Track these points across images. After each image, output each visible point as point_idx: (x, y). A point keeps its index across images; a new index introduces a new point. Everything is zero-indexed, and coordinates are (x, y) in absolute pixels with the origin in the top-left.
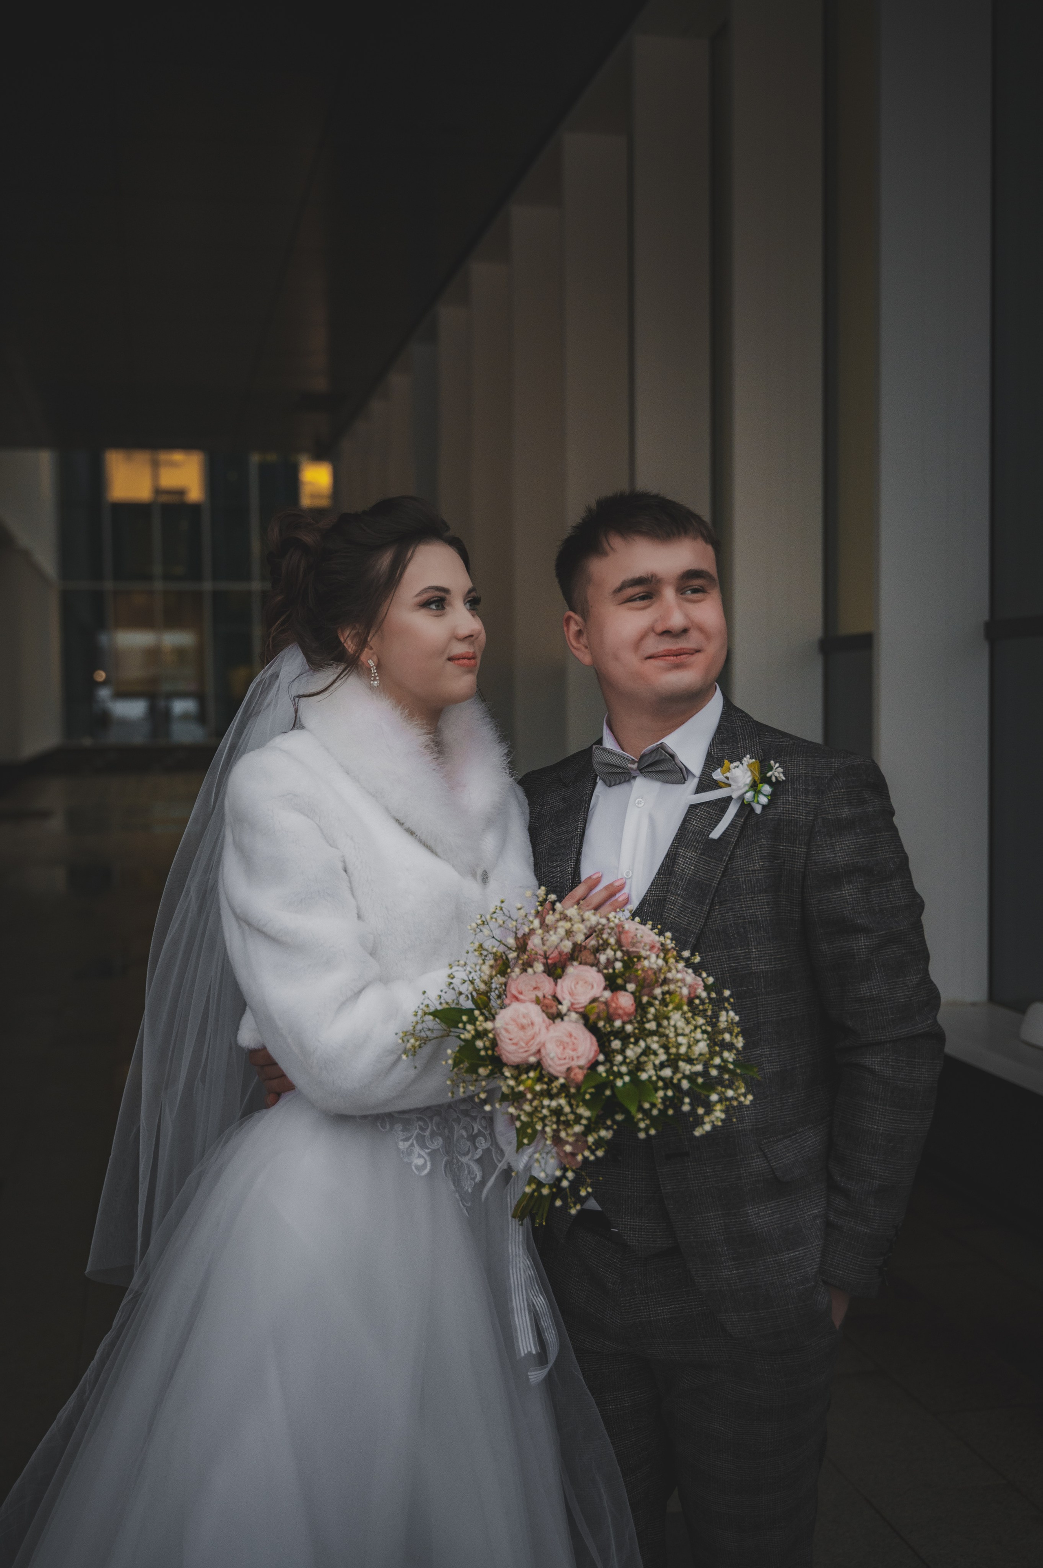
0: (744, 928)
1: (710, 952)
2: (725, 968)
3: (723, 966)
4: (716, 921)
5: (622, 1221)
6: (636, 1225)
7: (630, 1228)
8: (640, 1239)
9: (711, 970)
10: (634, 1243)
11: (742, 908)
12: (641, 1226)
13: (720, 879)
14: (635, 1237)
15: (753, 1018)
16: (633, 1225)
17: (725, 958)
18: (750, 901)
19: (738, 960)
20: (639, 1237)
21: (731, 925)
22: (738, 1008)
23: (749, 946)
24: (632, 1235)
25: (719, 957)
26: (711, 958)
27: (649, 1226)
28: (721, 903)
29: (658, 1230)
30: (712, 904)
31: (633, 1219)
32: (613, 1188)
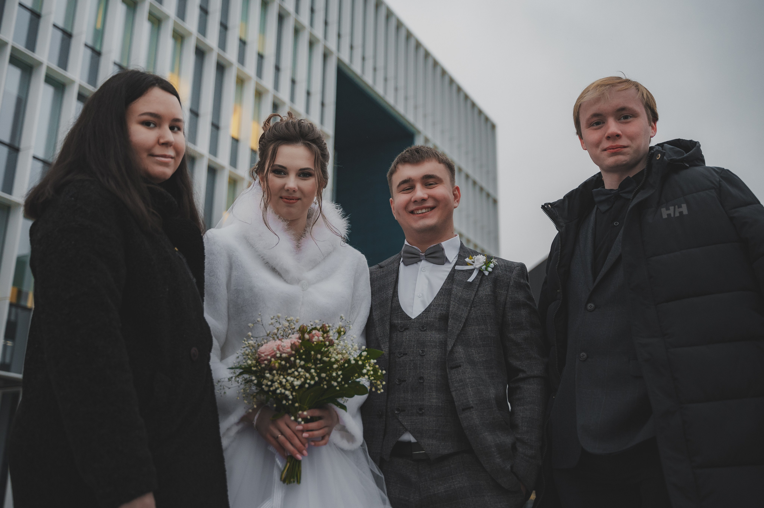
0: (485, 318)
1: (470, 327)
2: (477, 333)
3: (476, 333)
4: (472, 314)
5: (423, 441)
6: (430, 443)
7: (427, 444)
8: (432, 450)
9: (471, 334)
10: (429, 452)
11: (484, 309)
12: (433, 443)
13: (474, 297)
14: (430, 449)
15: (490, 356)
16: (429, 443)
17: (477, 330)
18: (487, 306)
19: (483, 330)
20: (431, 449)
21: (479, 316)
22: (483, 351)
23: (487, 325)
24: (428, 448)
25: (474, 329)
26: (471, 329)
27: (436, 444)
28: (474, 307)
29: (440, 446)
30: (471, 307)
31: (429, 440)
32: (419, 426)
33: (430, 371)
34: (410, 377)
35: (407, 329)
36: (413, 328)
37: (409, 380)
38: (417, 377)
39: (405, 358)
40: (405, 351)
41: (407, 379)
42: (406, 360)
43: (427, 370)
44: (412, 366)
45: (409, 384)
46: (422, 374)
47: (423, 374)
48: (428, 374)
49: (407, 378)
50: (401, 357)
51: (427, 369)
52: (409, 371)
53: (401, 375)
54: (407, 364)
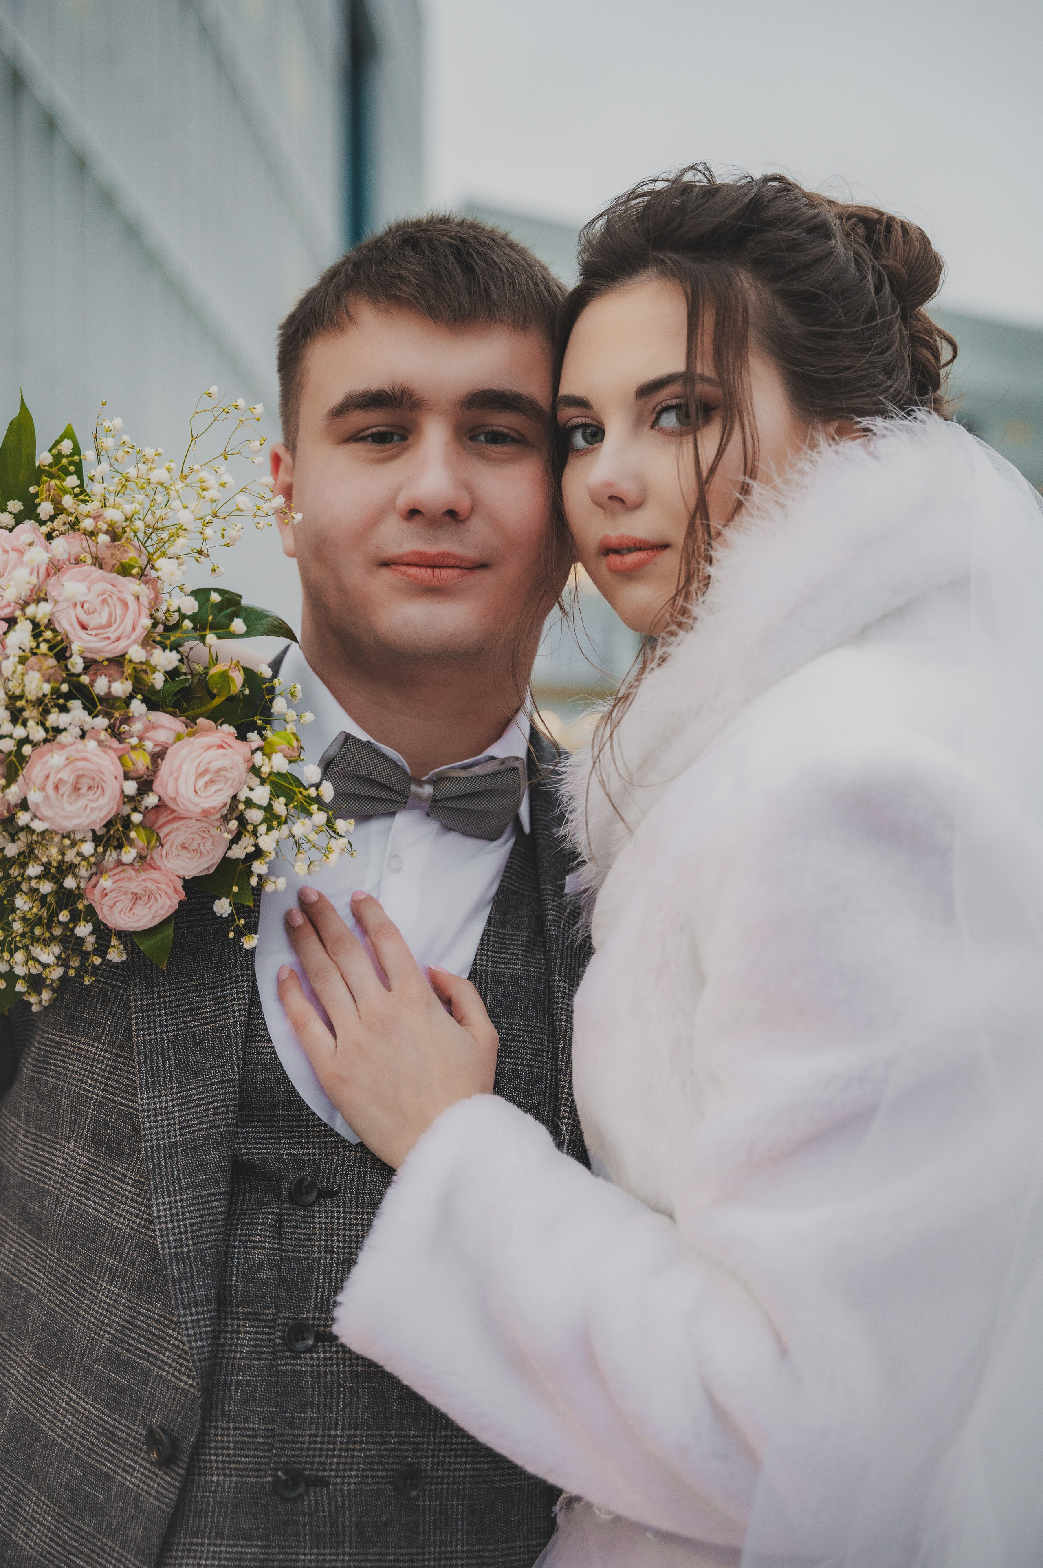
33: (447, 1436)
34: (352, 1464)
35: (331, 1194)
36: (358, 1194)
37: (343, 1483)
38: (387, 1470)
39: (325, 1359)
40: (326, 1319)
41: (337, 1477)
42: (332, 1372)
43: (435, 1431)
44: (365, 1408)
45: (343, 1504)
46: (413, 1449)
47: (418, 1450)
48: (440, 1451)
49: (337, 1470)
50: (305, 1352)
51: (436, 1425)
52: (347, 1433)
53: (302, 1449)
54: (339, 1393)
